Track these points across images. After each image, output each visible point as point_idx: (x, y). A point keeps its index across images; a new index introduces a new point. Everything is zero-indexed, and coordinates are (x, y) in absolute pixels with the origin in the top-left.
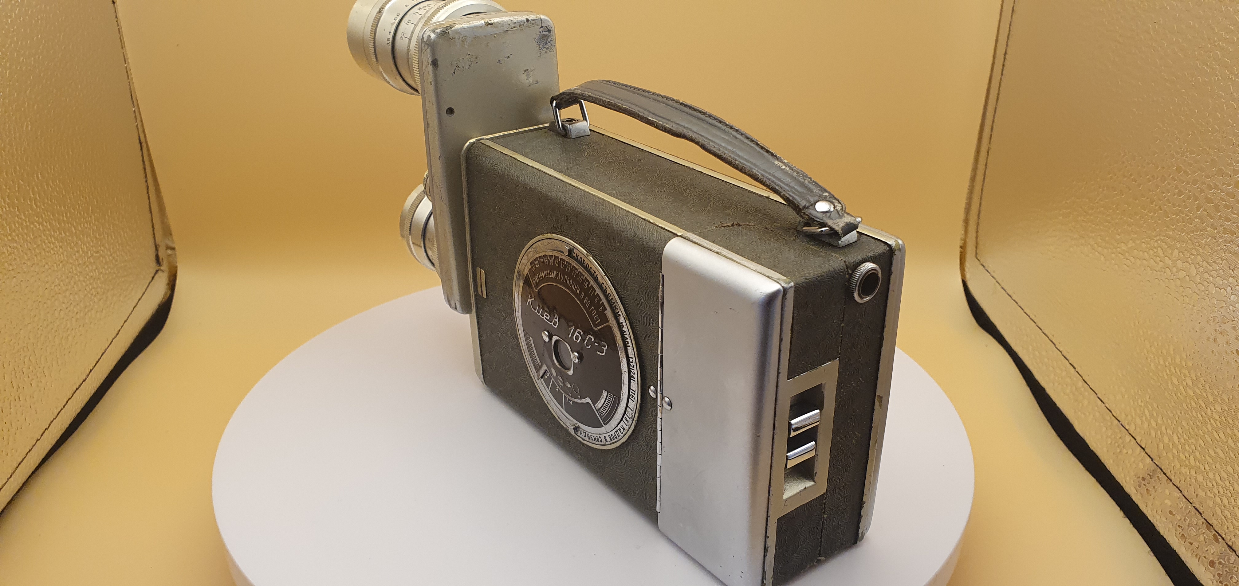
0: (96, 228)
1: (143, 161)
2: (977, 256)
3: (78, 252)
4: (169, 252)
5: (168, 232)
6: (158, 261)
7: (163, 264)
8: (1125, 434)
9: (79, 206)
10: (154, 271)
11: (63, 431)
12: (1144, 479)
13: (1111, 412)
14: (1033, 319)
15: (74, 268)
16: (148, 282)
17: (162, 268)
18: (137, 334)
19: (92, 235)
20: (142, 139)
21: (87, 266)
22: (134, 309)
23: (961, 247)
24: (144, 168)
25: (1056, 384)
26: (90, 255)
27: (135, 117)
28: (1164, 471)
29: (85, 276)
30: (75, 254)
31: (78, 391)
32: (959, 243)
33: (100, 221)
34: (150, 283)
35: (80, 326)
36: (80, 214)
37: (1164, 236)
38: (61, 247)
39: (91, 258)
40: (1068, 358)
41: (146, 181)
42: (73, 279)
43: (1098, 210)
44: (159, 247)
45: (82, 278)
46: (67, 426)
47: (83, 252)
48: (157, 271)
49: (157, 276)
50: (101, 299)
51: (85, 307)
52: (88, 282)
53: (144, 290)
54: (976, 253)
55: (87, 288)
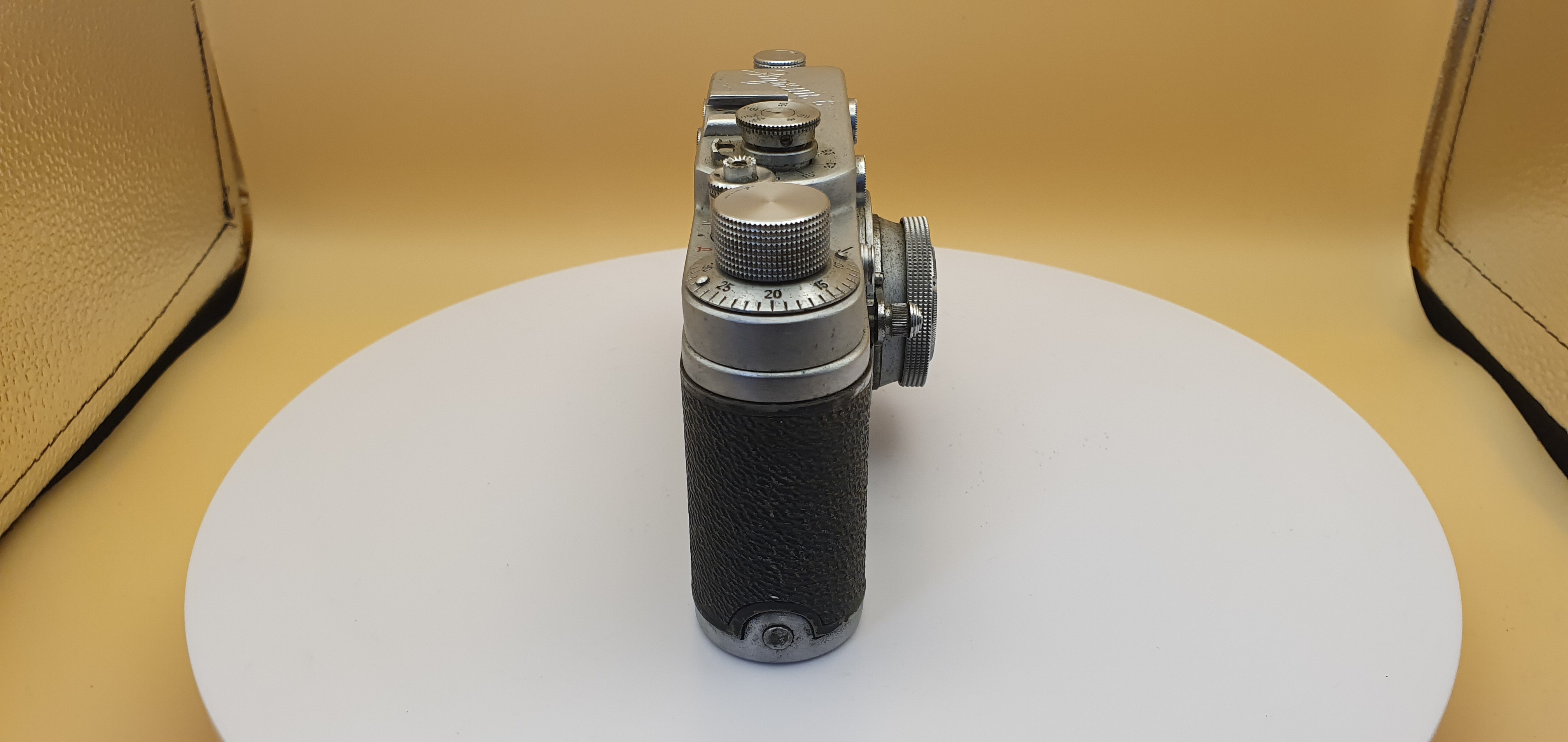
0: (130, 151)
1: (203, 60)
2: (1440, 230)
3: (103, 184)
4: (243, 199)
5: (241, 171)
6: (227, 211)
7: (233, 217)
9: (103, 115)
10: (222, 225)
11: (76, 450)
15: (96, 207)
16: (212, 240)
17: (233, 222)
19: (125, 163)
20: (201, 28)
21: (118, 208)
22: (190, 275)
23: (1412, 217)
26: (122, 191)
29: (116, 222)
30: (99, 189)
31: (100, 391)
33: (137, 141)
34: (215, 241)
35: (106, 295)
36: (106, 127)
38: (75, 174)
39: (124, 196)
41: (209, 91)
42: (96, 225)
44: (229, 191)
45: (109, 224)
46: (83, 442)
47: (112, 185)
48: (225, 226)
49: (225, 232)
50: (139, 259)
51: (116, 268)
52: (119, 232)
53: (205, 251)
54: (1439, 224)
55: (118, 239)
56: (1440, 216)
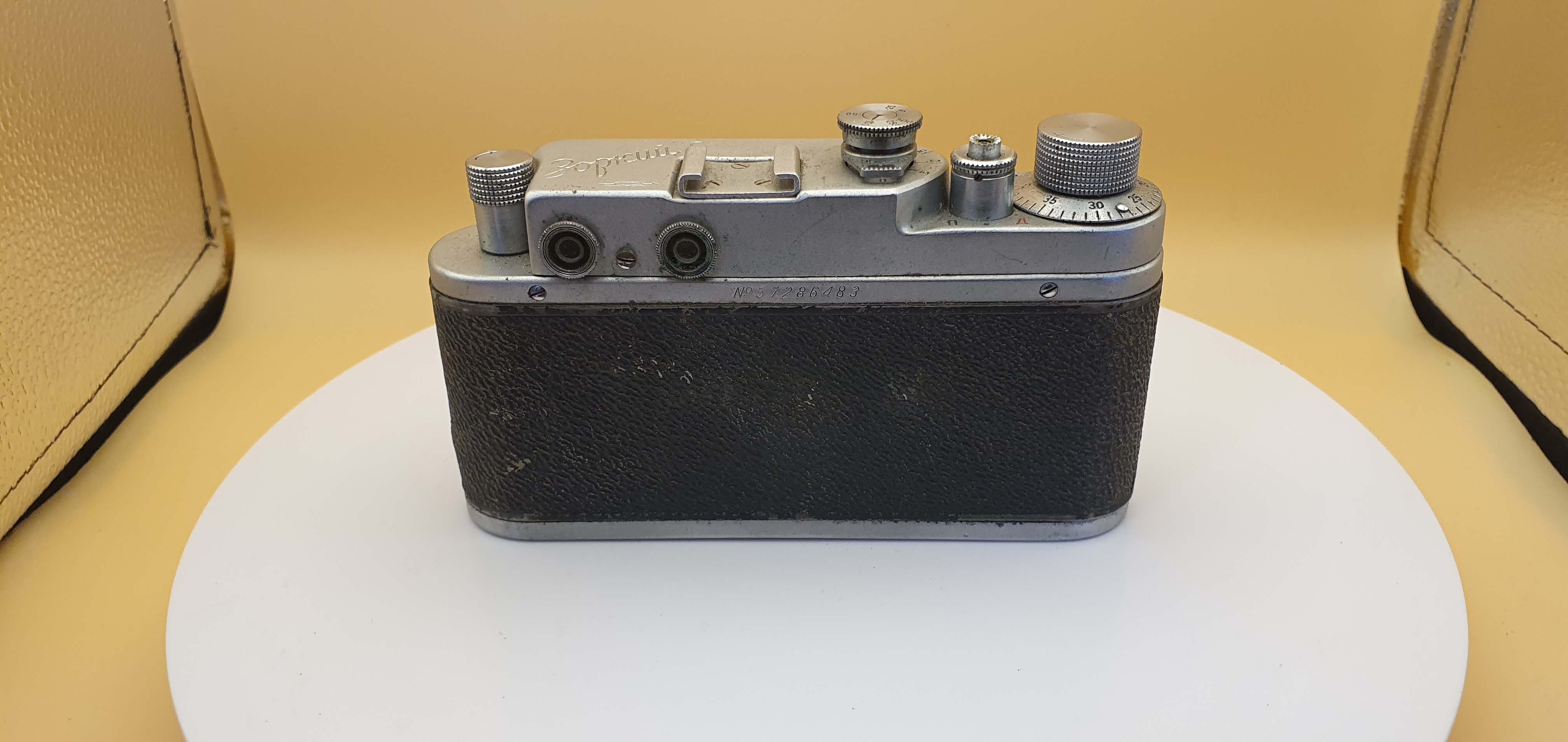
0: (107, 173)
2: (1431, 229)
3: (80, 207)
4: (224, 219)
5: (222, 190)
6: (208, 230)
7: (215, 237)
9: (78, 135)
10: (204, 245)
11: (54, 476)
14: (1532, 321)
15: (73, 229)
16: (193, 261)
17: (214, 242)
19: (101, 184)
20: (179, 47)
21: (96, 230)
22: (169, 299)
23: (1400, 218)
24: (184, 91)
26: (99, 213)
29: (92, 244)
30: (75, 210)
31: (78, 417)
33: (115, 163)
34: (196, 262)
36: (82, 148)
38: (51, 197)
39: (102, 218)
41: (188, 110)
42: (72, 247)
44: (210, 211)
45: (86, 247)
46: (61, 468)
47: (89, 208)
48: (207, 246)
49: (207, 252)
50: (117, 281)
51: (93, 292)
52: (97, 255)
53: (186, 272)
54: (1428, 223)
55: (96, 262)
56: (1428, 216)
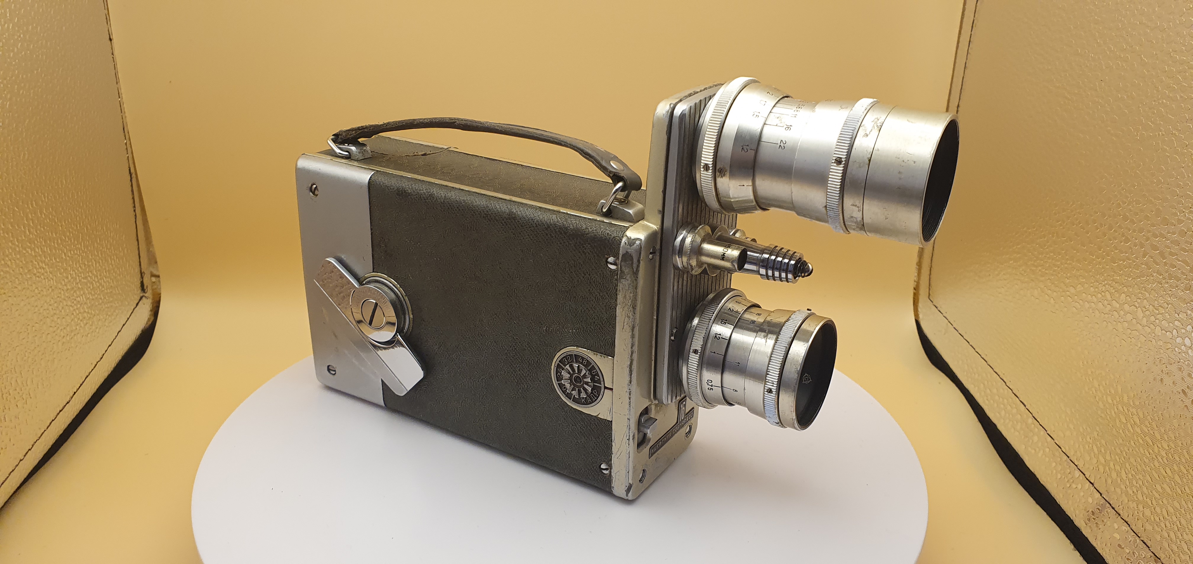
0: (84, 255)
1: (132, 191)
2: (930, 297)
3: (67, 278)
4: (154, 279)
5: (153, 260)
6: (143, 288)
7: (147, 291)
8: (1075, 469)
9: (70, 234)
10: (139, 298)
11: (45, 452)
12: (1093, 513)
13: (1061, 448)
14: (984, 358)
15: (62, 292)
16: (133, 308)
17: (146, 295)
18: (120, 358)
19: (81, 262)
20: (132, 170)
21: (75, 292)
22: (118, 333)
23: (915, 289)
24: (133, 198)
25: (1007, 421)
26: (78, 281)
27: (127, 149)
28: (1113, 505)
29: (73, 301)
30: (64, 280)
31: (61, 413)
32: (912, 285)
33: (89, 248)
34: (134, 309)
35: (66, 349)
36: (71, 241)
37: (1112, 280)
38: (51, 273)
39: (79, 284)
40: (1018, 396)
41: (135, 211)
42: (61, 303)
43: (1048, 256)
44: (144, 275)
45: (69, 303)
46: (49, 447)
47: (72, 278)
48: (141, 298)
49: (141, 302)
50: (87, 323)
51: (72, 331)
52: (75, 307)
53: (128, 316)
54: (928, 294)
55: (74, 312)
56: (929, 289)
